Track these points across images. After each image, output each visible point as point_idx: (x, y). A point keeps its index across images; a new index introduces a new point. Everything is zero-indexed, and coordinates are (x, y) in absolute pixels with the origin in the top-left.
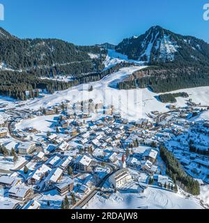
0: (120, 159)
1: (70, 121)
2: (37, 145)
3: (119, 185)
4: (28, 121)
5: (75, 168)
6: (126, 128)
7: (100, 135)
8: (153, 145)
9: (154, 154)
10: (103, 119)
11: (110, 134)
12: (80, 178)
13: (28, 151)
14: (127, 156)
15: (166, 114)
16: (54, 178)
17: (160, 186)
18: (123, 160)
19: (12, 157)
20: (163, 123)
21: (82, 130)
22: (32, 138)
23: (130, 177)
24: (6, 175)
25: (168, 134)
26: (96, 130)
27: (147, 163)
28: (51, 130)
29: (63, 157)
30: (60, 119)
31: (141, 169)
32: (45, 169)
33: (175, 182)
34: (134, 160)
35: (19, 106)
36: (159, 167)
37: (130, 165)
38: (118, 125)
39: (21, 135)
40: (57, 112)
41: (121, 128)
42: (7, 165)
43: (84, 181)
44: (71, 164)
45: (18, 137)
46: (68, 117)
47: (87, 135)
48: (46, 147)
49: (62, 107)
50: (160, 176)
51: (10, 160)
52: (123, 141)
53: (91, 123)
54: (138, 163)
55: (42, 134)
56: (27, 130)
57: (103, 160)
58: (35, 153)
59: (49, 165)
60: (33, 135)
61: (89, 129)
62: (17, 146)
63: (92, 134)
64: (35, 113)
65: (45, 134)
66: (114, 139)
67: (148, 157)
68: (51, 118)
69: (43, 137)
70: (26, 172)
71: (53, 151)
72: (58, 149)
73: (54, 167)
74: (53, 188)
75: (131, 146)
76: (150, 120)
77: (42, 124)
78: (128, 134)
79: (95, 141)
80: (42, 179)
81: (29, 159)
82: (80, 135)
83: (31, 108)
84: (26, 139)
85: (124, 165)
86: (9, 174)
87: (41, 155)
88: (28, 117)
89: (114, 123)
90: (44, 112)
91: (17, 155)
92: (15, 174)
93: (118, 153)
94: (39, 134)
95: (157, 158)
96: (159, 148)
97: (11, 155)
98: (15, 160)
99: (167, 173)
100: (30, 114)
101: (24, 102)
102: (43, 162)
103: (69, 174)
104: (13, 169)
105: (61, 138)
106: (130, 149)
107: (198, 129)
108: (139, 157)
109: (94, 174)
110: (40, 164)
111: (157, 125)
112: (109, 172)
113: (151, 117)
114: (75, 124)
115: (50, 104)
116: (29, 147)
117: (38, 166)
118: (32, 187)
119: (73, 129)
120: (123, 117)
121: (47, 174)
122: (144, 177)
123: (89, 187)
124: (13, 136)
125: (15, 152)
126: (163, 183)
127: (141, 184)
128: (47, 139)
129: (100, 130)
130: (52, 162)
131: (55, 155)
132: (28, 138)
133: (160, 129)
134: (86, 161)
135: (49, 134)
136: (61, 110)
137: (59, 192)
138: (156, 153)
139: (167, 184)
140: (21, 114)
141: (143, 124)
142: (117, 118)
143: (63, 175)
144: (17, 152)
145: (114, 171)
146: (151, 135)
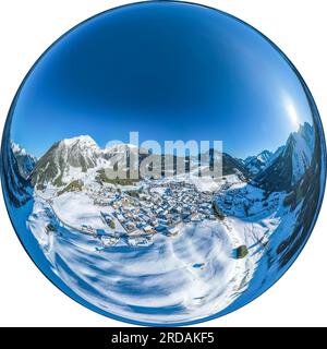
5: (174, 211)
9: (210, 206)
29: (169, 206)
57: (187, 209)
71: (165, 203)
74: (163, 217)
77: (161, 191)
100: (156, 186)
107: (228, 194)
109: (182, 214)
116: (155, 200)
123: (179, 219)
134: (179, 209)
141: (207, 193)
142: (196, 191)
146: (210, 198)
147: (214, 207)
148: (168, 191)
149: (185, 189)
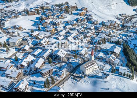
0: (90, 53)
1: (49, 21)
2: (23, 40)
3: (88, 72)
4: (15, 20)
5: (54, 58)
6: (96, 28)
7: (74, 33)
8: (118, 43)
9: (118, 50)
10: (77, 20)
11: (82, 33)
12: (58, 66)
13: (16, 44)
14: (95, 51)
15: (132, 17)
16: (38, 65)
17: (120, 74)
18: (92, 54)
19: (5, 49)
20: (129, 24)
21: (59, 29)
22: (19, 34)
23: (97, 67)
24: (2, 62)
25: (132, 34)
26: (71, 29)
27: (112, 57)
28: (34, 28)
29: (44, 50)
30: (41, 19)
31: (106, 61)
32: (30, 58)
33: (132, 72)
34: (101, 54)
35: (7, 7)
36: (121, 60)
37: (97, 58)
38: (90, 25)
39: (10, 31)
40: (38, 13)
41: (92, 28)
42: (2, 54)
43: (60, 68)
44: (51, 56)
45: (8, 33)
46: (48, 17)
47: (63, 33)
48: (30, 41)
49: (42, 8)
50: (121, 67)
51: (4, 51)
52: (93, 39)
53: (67, 23)
54: (104, 56)
55: (27, 31)
56: (14, 27)
57: (76, 53)
58: (22, 46)
59: (33, 55)
60: (19, 31)
61: (65, 28)
62: (8, 40)
63: (67, 33)
64: (20, 13)
65: (30, 31)
66: (85, 37)
67: (112, 53)
68: (33, 18)
69: (28, 33)
70: (17, 60)
71: (36, 45)
72: (40, 44)
73: (37, 57)
74: (37, 72)
75: (99, 43)
76: (118, 22)
77: (26, 23)
78: (98, 33)
79: (70, 38)
80: (29, 66)
81: (18, 50)
82: (58, 33)
83: (16, 9)
84: (14, 34)
85: (93, 58)
86: (4, 61)
87: (27, 48)
88: (15, 16)
89: (86, 24)
90: (27, 13)
91: (8, 47)
92: (9, 61)
93: (88, 48)
94: (24, 31)
95: (120, 53)
96: (123, 45)
97: (4, 47)
98: (7, 51)
99: (127, 65)
100: (16, 14)
101: (11, 4)
102: (29, 53)
103: (49, 63)
104: (7, 57)
105: (42, 35)
106: (98, 45)
108: (106, 52)
109: (68, 64)
110: (26, 54)
111: (123, 26)
112: (80, 62)
113: (119, 19)
114: (53, 23)
115: (32, 6)
116: (17, 41)
117: (25, 56)
118: (22, 71)
119: (52, 28)
120: (94, 18)
121: (32, 62)
122: (108, 67)
123: (65, 73)
124: (4, 32)
125: (7, 45)
126: (123, 72)
127: (105, 72)
128: (31, 35)
129: (74, 29)
130: (36, 53)
131: (38, 48)
132: (16, 34)
133: (126, 30)
134: (62, 53)
135: (32, 31)
136: (41, 12)
137: (42, 75)
138: (120, 49)
139: (126, 73)
140: (9, 14)
141: (111, 25)
142: (89, 20)
143: (44, 63)
144: (9, 45)
145: (85, 62)
146: (117, 35)
147: (125, 52)
148: (39, 23)
149: (69, 18)
